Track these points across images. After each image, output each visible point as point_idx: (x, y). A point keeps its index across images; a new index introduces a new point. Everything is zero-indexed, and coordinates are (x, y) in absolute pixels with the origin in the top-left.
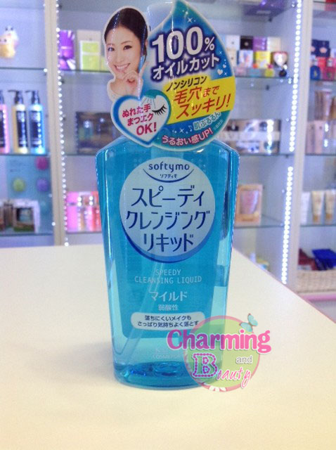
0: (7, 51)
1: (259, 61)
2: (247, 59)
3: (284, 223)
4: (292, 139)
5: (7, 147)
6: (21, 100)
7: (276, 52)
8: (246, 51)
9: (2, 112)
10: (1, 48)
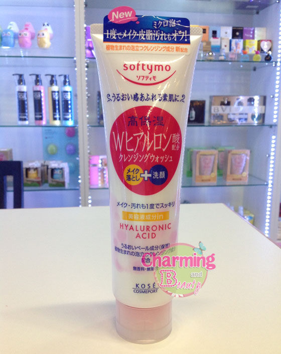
0: (44, 43)
1: (248, 48)
2: (238, 46)
3: (267, 182)
4: (275, 112)
5: (44, 119)
6: (55, 82)
7: (262, 41)
8: (237, 40)
9: (40, 92)
10: (39, 39)
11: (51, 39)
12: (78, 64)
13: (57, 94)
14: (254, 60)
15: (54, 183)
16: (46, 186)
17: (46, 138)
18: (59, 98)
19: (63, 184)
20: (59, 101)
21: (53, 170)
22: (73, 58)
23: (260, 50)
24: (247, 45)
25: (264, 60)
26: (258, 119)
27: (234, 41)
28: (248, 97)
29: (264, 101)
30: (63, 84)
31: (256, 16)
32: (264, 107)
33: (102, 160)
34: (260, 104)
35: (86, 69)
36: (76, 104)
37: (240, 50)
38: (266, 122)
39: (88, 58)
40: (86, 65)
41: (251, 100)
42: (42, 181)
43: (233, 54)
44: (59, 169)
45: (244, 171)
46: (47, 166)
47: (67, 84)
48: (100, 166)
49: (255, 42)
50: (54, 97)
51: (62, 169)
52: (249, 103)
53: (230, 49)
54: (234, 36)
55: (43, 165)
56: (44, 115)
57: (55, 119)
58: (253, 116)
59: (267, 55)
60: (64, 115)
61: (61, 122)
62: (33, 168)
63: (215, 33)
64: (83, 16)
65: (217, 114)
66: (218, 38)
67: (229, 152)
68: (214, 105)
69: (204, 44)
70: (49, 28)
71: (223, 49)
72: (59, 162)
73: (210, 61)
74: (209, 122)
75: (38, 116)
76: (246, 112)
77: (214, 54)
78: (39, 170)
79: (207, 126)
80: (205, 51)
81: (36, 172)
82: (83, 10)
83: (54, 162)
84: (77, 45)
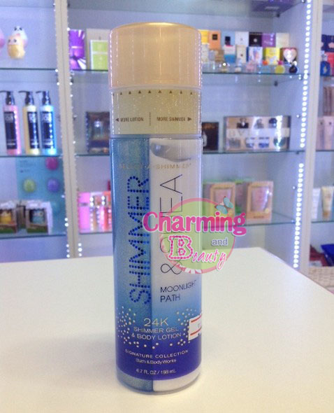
0: (17, 51)
1: (269, 58)
2: (257, 55)
3: (295, 220)
4: (303, 135)
5: (19, 148)
6: (31, 101)
7: (285, 49)
8: (256, 48)
9: (12, 113)
10: (10, 47)
11: (25, 47)
12: (60, 77)
13: (34, 115)
14: (277, 72)
15: (34, 228)
16: (23, 232)
17: (22, 172)
18: (37, 121)
19: (45, 229)
20: (37, 124)
21: (32, 212)
22: (54, 69)
23: (283, 60)
24: (268, 54)
25: (288, 72)
26: (281, 144)
27: (252, 49)
28: (269, 118)
29: (288, 122)
30: (41, 104)
31: (276, 20)
32: (288, 129)
33: (94, 197)
34: (283, 126)
35: (71, 84)
36: (59, 128)
37: (259, 60)
38: (292, 147)
39: (73, 70)
40: (71, 78)
41: (273, 121)
42: (18, 225)
43: (251, 65)
44: (39, 210)
45: (266, 206)
46: (24, 207)
47: (47, 102)
48: (92, 204)
49: (277, 51)
50: (31, 118)
51: (43, 210)
52: (271, 125)
53: (247, 59)
54: (251, 43)
55: (18, 206)
56: (19, 143)
57: (32, 147)
58: (275, 141)
59: (291, 66)
60: (45, 142)
61: (41, 151)
62: (6, 210)
63: (228, 40)
64: (65, 17)
65: (233, 139)
66: (232, 46)
67: (248, 184)
68: (229, 127)
69: (216, 53)
70: (22, 33)
71: (240, 59)
72: (39, 201)
73: (225, 73)
74: (224, 149)
75: (11, 144)
76: (267, 136)
77: (229, 65)
78: (14, 212)
79: (220, 153)
80: (218, 61)
81: (9, 214)
82: (65, 10)
83: (33, 201)
84: (59, 54)
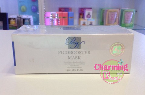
21: (24, 20)
42: (18, 26)
46: (21, 17)
48: (51, 18)
51: (29, 19)
55: (18, 17)
62: (13, 18)
72: (27, 15)
78: (16, 19)
